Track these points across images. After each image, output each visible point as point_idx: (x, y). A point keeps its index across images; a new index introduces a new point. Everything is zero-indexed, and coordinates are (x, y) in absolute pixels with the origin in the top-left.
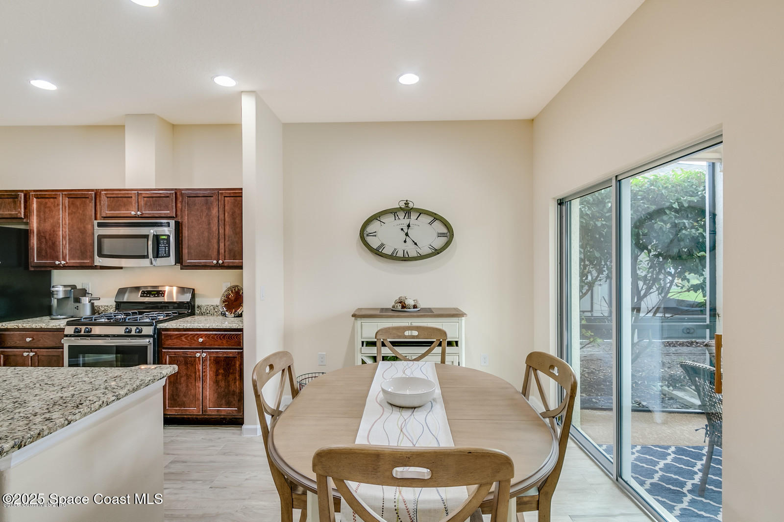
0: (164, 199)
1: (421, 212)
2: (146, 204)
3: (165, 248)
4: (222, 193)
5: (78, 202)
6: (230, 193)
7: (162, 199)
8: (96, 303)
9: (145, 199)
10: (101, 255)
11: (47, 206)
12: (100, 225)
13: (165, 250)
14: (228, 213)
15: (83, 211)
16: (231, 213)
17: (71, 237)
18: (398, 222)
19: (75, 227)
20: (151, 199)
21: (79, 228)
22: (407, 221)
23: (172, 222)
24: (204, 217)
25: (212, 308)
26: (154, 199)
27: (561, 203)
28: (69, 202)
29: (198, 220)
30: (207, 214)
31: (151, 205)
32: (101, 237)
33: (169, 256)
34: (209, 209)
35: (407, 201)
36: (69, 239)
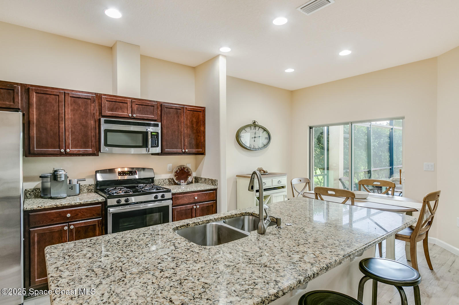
0: (150, 107)
1: (260, 127)
2: (137, 109)
3: (155, 141)
4: (186, 108)
5: (80, 101)
6: (191, 109)
7: (148, 107)
9: (137, 106)
10: (106, 145)
11: (48, 101)
12: (106, 122)
13: (155, 142)
14: (189, 120)
15: (85, 109)
16: (191, 121)
17: (73, 129)
18: (251, 131)
19: (77, 122)
20: (141, 106)
21: (81, 123)
22: (254, 131)
23: (160, 124)
24: (175, 122)
26: (143, 106)
27: (310, 128)
28: (71, 101)
29: (172, 124)
30: (177, 120)
31: (141, 110)
32: (106, 131)
33: (158, 146)
34: (178, 117)
35: (255, 121)
36: (71, 131)
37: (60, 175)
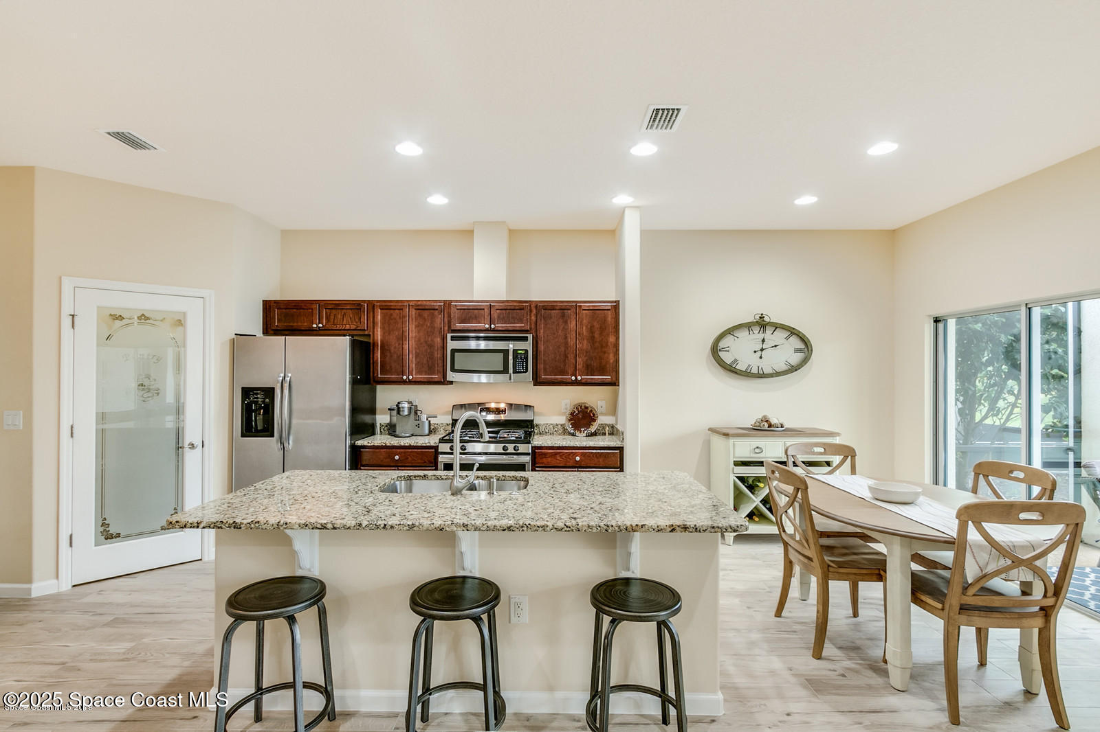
0: (518, 311)
1: (777, 326)
2: (499, 317)
3: (523, 364)
4: (580, 306)
5: (426, 314)
6: (589, 306)
7: (515, 311)
8: (433, 421)
9: (498, 311)
10: (453, 370)
11: (392, 317)
12: (453, 339)
13: (523, 365)
14: (586, 327)
15: (431, 323)
16: (589, 327)
17: (418, 351)
18: (752, 336)
19: (422, 340)
20: (504, 311)
21: (426, 342)
22: (761, 336)
23: (530, 337)
24: (560, 331)
25: (551, 426)
26: (508, 311)
27: (937, 321)
28: (415, 314)
29: (554, 334)
30: (564, 328)
31: (504, 318)
32: (454, 351)
33: (527, 371)
34: (566, 322)
35: (762, 314)
36: (416, 352)
37: (403, 408)
